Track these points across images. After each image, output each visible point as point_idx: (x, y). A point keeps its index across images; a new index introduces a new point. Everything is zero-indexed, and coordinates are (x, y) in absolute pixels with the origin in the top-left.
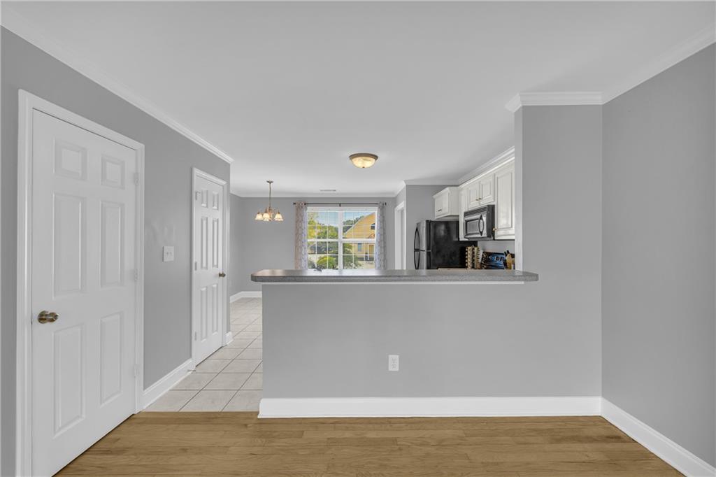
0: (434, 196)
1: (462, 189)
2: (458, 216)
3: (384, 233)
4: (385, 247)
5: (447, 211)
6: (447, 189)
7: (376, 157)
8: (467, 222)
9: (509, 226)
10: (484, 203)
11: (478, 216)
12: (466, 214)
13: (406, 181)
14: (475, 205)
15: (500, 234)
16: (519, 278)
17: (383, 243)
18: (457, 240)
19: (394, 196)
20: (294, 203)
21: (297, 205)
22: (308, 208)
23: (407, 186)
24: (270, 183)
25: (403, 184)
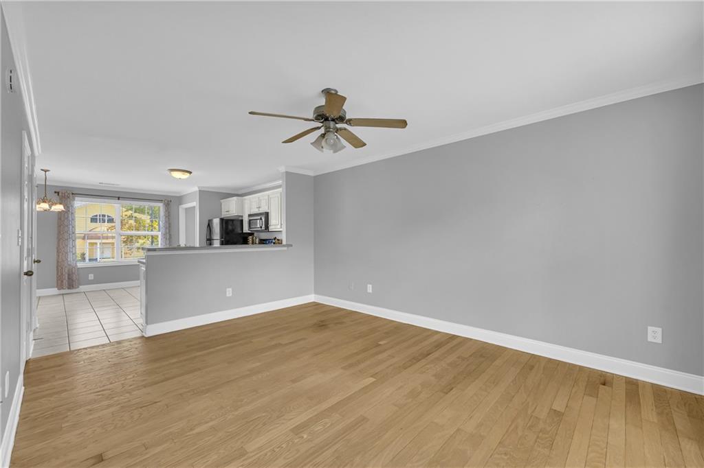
0: (222, 201)
1: (245, 199)
2: (242, 216)
3: (169, 227)
4: (170, 238)
5: (234, 212)
6: (235, 198)
7: (190, 173)
8: (250, 220)
9: (276, 223)
10: (262, 210)
11: (259, 218)
12: (250, 215)
13: (199, 187)
14: (255, 211)
15: (271, 228)
16: (284, 246)
17: (168, 235)
18: (240, 232)
19: (178, 195)
20: (55, 192)
21: (60, 194)
22: (76, 198)
23: (200, 191)
24: (46, 172)
25: (196, 189)
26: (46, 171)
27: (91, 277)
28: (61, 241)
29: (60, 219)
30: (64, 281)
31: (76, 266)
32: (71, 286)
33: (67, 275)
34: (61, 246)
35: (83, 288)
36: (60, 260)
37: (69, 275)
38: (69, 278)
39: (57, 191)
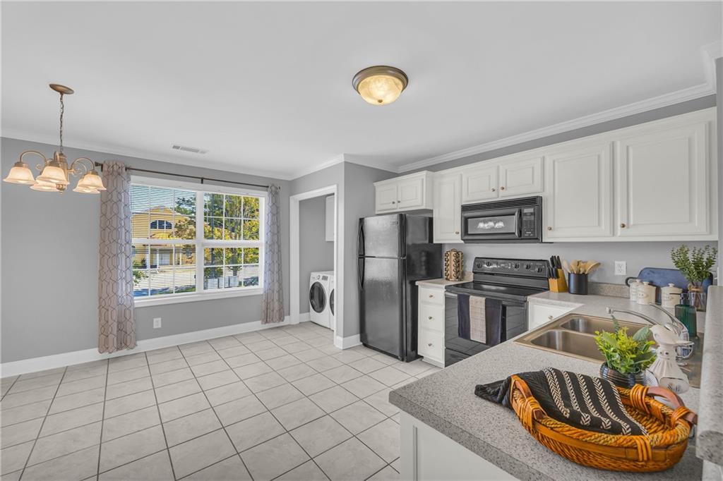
0: (375, 184)
1: (441, 175)
2: (431, 211)
6: (422, 174)
8: (468, 218)
14: (483, 197)
17: (276, 246)
19: (289, 179)
20: (97, 164)
21: (105, 168)
22: (133, 177)
23: (345, 162)
24: (62, 93)
25: (339, 159)
26: (62, 91)
27: (157, 323)
28: (106, 257)
29: (105, 215)
30: (111, 337)
31: (132, 304)
32: (122, 344)
33: (115, 324)
34: (106, 269)
35: (143, 345)
36: (104, 295)
37: (119, 323)
38: (119, 330)
39: (101, 162)
